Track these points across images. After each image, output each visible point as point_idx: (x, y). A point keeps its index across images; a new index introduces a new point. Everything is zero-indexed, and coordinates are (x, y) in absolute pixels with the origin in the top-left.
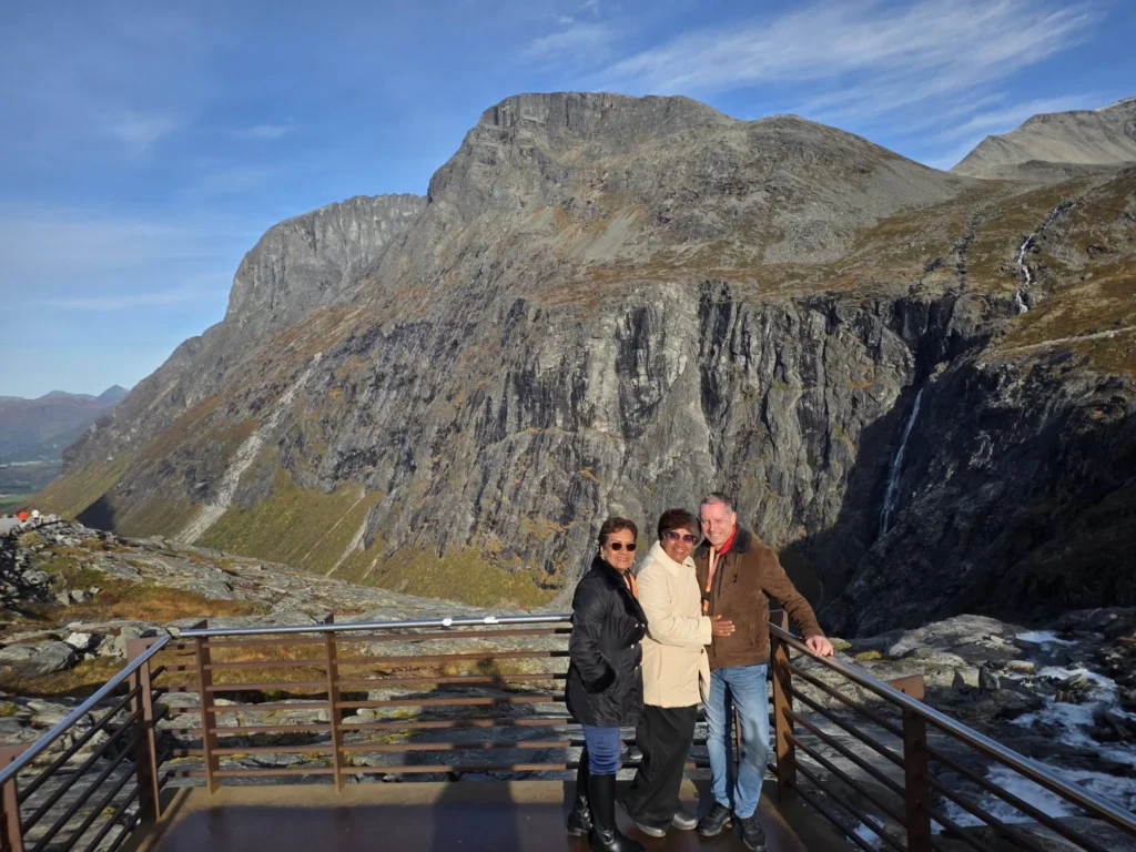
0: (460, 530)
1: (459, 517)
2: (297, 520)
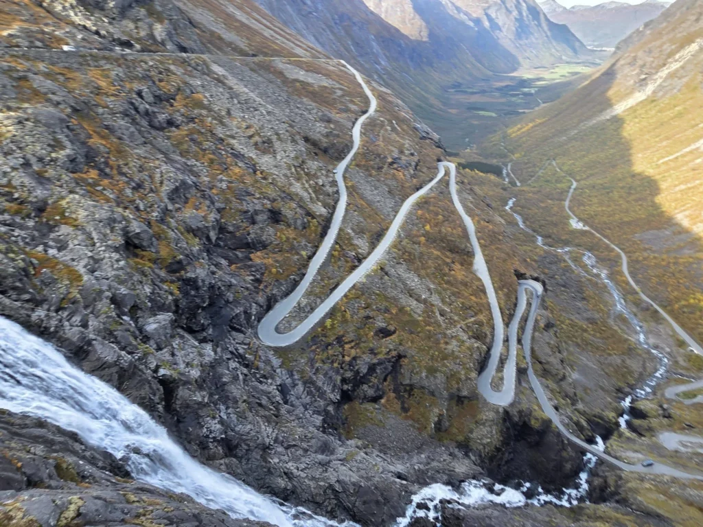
2: (680, 115)
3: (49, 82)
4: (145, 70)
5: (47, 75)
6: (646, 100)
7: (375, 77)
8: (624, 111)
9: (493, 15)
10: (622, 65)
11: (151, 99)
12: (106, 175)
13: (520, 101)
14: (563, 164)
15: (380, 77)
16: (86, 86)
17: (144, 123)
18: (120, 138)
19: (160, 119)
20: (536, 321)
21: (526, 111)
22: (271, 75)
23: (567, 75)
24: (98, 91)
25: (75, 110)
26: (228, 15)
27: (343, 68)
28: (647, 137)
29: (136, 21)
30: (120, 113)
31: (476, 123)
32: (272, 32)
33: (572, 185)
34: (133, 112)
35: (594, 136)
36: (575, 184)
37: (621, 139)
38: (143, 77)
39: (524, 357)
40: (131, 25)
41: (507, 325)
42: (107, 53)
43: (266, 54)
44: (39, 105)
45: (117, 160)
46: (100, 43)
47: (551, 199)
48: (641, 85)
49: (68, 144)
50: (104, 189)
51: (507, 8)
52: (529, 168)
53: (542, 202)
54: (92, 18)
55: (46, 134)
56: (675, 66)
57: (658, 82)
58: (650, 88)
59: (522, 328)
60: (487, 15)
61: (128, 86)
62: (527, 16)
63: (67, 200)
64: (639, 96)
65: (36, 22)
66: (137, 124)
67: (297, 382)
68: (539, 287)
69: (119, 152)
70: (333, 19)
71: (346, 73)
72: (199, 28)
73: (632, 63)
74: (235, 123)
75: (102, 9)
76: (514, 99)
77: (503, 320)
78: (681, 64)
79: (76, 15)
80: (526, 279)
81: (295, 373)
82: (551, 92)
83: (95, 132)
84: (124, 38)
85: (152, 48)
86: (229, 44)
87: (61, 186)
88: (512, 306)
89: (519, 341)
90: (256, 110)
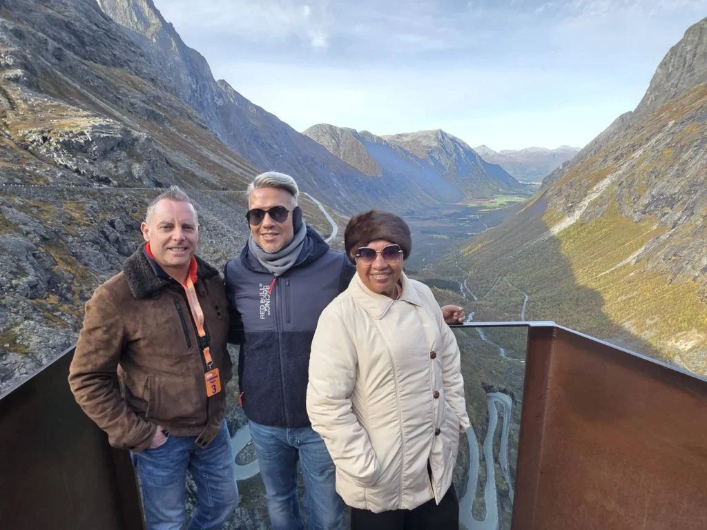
0: (693, 268)
1: (697, 258)
2: (607, 236)
3: (22, 213)
4: (120, 203)
5: (21, 208)
6: (575, 223)
7: (337, 206)
8: (559, 233)
9: (437, 158)
10: (551, 196)
11: (123, 228)
12: (67, 300)
13: (467, 225)
14: (514, 280)
15: (340, 206)
16: (59, 217)
17: (113, 250)
18: (86, 265)
19: (130, 246)
20: (510, 436)
21: (474, 234)
22: (240, 206)
23: (505, 203)
24: (70, 221)
25: (44, 239)
26: (202, 156)
27: (306, 199)
28: (584, 254)
29: (116, 161)
30: (90, 241)
31: (431, 244)
32: (242, 171)
33: (525, 298)
34: (103, 240)
35: (537, 255)
36: (527, 297)
37: (561, 256)
38: (117, 209)
39: (504, 478)
40: (111, 165)
41: (482, 442)
42: (84, 189)
43: (235, 188)
44: (7, 235)
45: (81, 285)
46: (79, 179)
47: (507, 312)
48: (569, 212)
49: (32, 271)
50: (63, 314)
51: (447, 152)
52: (483, 283)
53: (500, 315)
54: (74, 159)
55: (10, 262)
56: (594, 196)
57: (583, 209)
58: (577, 214)
59: (497, 445)
60: (431, 157)
61: (101, 216)
62: (465, 158)
63: (21, 326)
64: (569, 221)
65: (19, 162)
66: (106, 251)
67: (258, 523)
68: (507, 399)
69: (84, 277)
70: (298, 160)
71: (309, 203)
72: (175, 167)
73: (559, 193)
74: (202, 248)
75: (86, 152)
76: (462, 224)
77: (477, 437)
78: (599, 194)
79: (59, 156)
80: (494, 392)
81: (256, 512)
82: (493, 217)
83: (61, 259)
84: (103, 175)
85: (129, 184)
86: (202, 180)
87: (17, 313)
88: (485, 421)
89: (496, 460)
90: (224, 236)
